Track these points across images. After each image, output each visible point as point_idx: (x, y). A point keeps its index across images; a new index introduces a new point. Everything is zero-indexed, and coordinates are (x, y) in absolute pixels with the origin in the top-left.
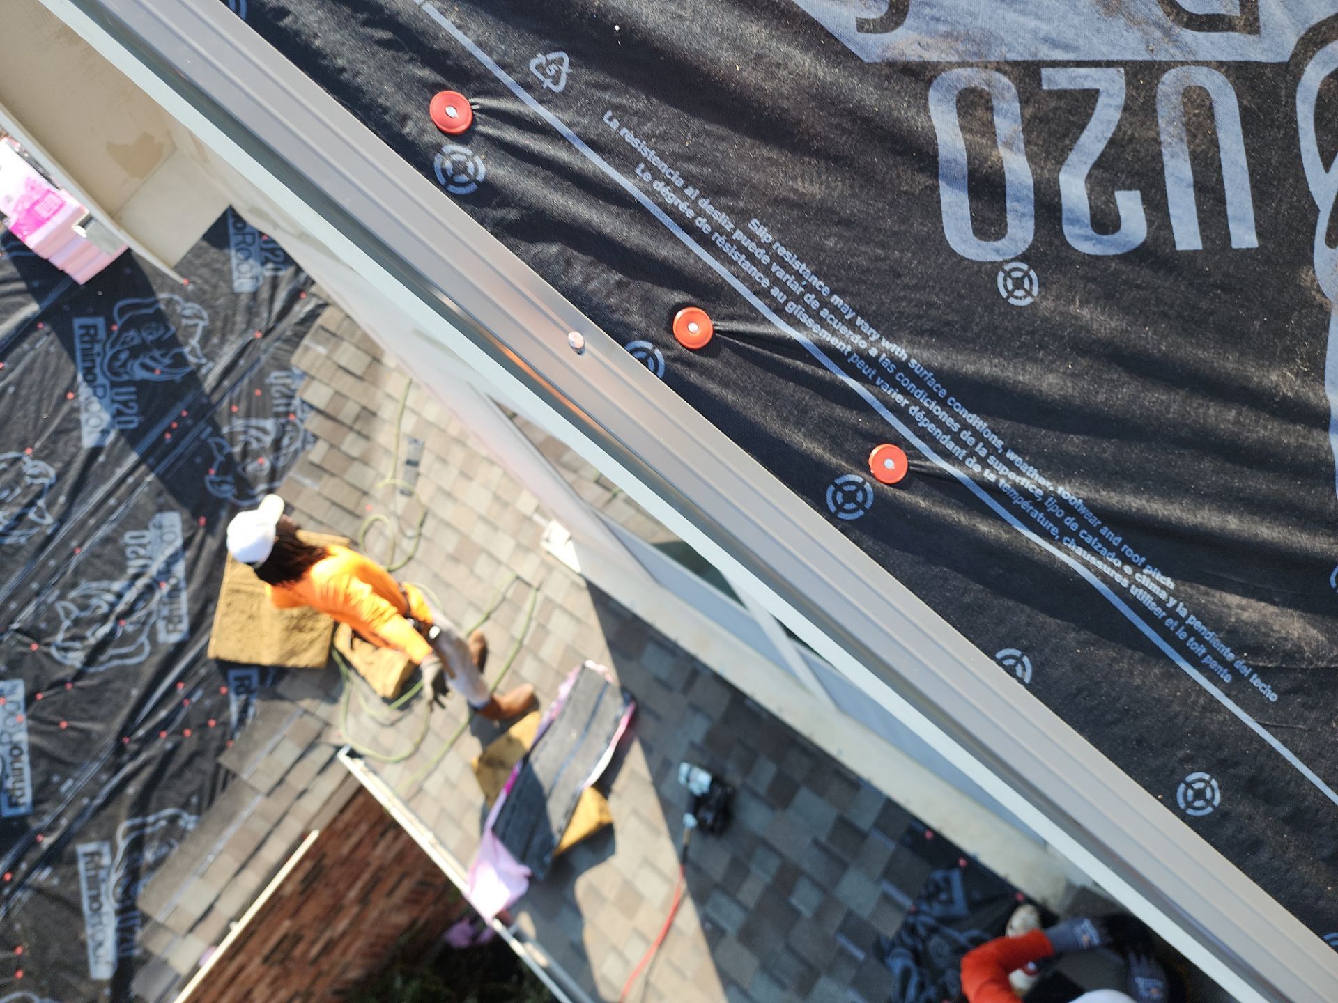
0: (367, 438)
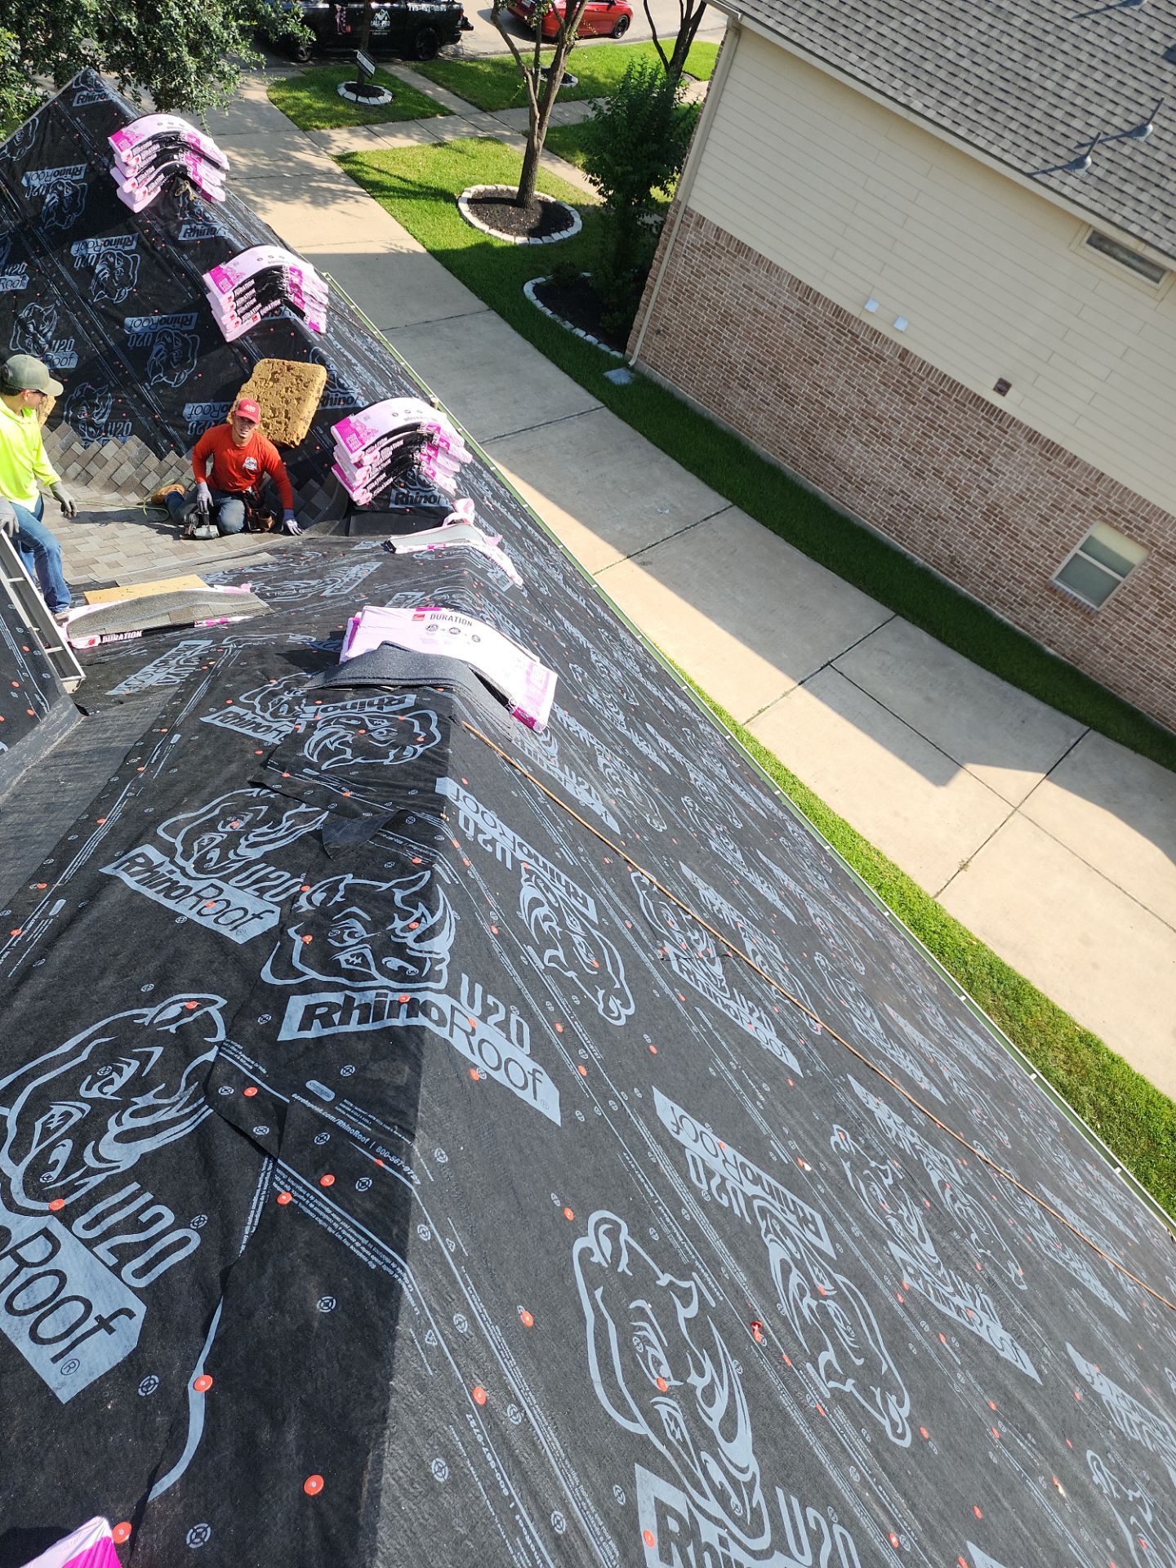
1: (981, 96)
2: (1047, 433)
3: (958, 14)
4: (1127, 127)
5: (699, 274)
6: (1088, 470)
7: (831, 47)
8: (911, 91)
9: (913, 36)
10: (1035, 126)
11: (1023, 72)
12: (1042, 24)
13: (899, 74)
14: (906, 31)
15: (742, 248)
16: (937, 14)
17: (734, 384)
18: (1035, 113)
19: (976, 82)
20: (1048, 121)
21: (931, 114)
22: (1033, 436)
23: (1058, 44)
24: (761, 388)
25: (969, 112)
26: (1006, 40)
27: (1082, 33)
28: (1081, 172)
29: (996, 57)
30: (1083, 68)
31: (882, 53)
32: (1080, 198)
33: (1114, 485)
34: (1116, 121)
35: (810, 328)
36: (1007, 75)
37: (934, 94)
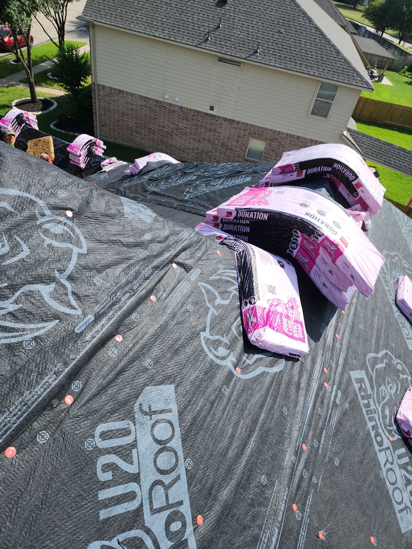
1: (173, 28)
2: (229, 117)
3: (156, 7)
4: (215, 27)
5: (110, 103)
6: (243, 124)
7: (125, 24)
8: (153, 31)
9: (146, 16)
10: (191, 33)
11: (181, 19)
12: (180, 5)
13: (148, 27)
14: (144, 15)
15: (120, 91)
16: (150, 8)
17: (134, 134)
18: (189, 29)
19: (170, 24)
20: (194, 30)
21: (162, 36)
22: (225, 119)
23: (187, 9)
24: (143, 132)
25: (172, 33)
26: (172, 11)
27: (192, 5)
28: (209, 42)
29: (172, 16)
30: (196, 14)
31: (140, 22)
32: (211, 49)
33: (251, 125)
34: (211, 26)
35: (151, 109)
36: (177, 21)
37: (160, 30)
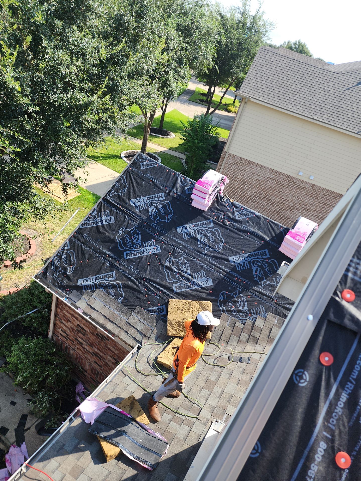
0: (248, 341)
1: (332, 113)
3: (314, 92)
5: (235, 172)
7: (282, 104)
8: (312, 114)
11: (340, 106)
13: (306, 110)
14: (302, 98)
15: (250, 162)
16: (308, 92)
18: (349, 116)
19: (328, 110)
20: (354, 118)
21: (320, 120)
23: (345, 97)
25: (331, 118)
26: (331, 97)
27: (350, 94)
29: (330, 102)
31: (298, 104)
37: (319, 114)
